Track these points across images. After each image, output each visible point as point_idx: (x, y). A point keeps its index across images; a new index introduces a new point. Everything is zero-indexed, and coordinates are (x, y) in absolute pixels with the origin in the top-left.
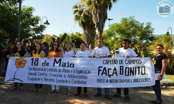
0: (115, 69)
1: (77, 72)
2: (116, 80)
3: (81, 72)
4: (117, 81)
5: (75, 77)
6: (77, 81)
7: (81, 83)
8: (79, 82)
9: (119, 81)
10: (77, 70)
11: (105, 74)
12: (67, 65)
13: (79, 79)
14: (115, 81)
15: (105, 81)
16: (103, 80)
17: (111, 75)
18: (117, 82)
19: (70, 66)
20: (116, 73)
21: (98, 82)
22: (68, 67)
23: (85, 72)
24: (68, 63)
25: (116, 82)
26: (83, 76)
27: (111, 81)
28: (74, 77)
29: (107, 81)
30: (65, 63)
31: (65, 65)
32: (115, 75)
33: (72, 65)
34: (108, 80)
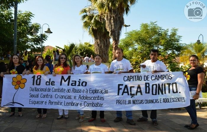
0: (139, 87)
1: (91, 92)
2: (141, 100)
3: (96, 92)
4: (141, 102)
5: (88, 99)
6: (91, 104)
7: (96, 106)
8: (94, 105)
9: (144, 101)
10: (91, 90)
11: (127, 94)
12: (77, 83)
13: (93, 101)
14: (140, 101)
15: (127, 103)
16: (124, 101)
18: (143, 103)
19: (82, 85)
20: (141, 92)
21: (118, 103)
22: (79, 85)
23: (100, 92)
24: (78, 81)
25: (140, 103)
26: (98, 97)
27: (134, 102)
28: (87, 98)
29: (129, 102)
31: (75, 83)
32: (139, 94)
33: (84, 84)
34: (130, 100)
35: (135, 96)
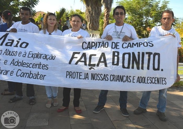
0: (103, 55)
1: (30, 56)
2: (105, 75)
3: (37, 57)
4: (105, 78)
5: (24, 66)
6: (27, 74)
7: (35, 77)
8: (31, 75)
9: (109, 77)
10: (31, 53)
11: (83, 63)
12: (15, 43)
13: (32, 69)
14: (103, 76)
15: (83, 77)
16: (79, 73)
17: (94, 65)
18: (107, 79)
19: (21, 46)
20: (105, 62)
21: (68, 76)
22: (16, 46)
23: (44, 57)
24: (17, 41)
25: (103, 80)
26: (40, 64)
27: (93, 77)
28: (23, 64)
29: (86, 77)
30: (13, 41)
31: (12, 43)
32: (102, 65)
33: (24, 45)
34: (87, 74)
35: (96, 68)
